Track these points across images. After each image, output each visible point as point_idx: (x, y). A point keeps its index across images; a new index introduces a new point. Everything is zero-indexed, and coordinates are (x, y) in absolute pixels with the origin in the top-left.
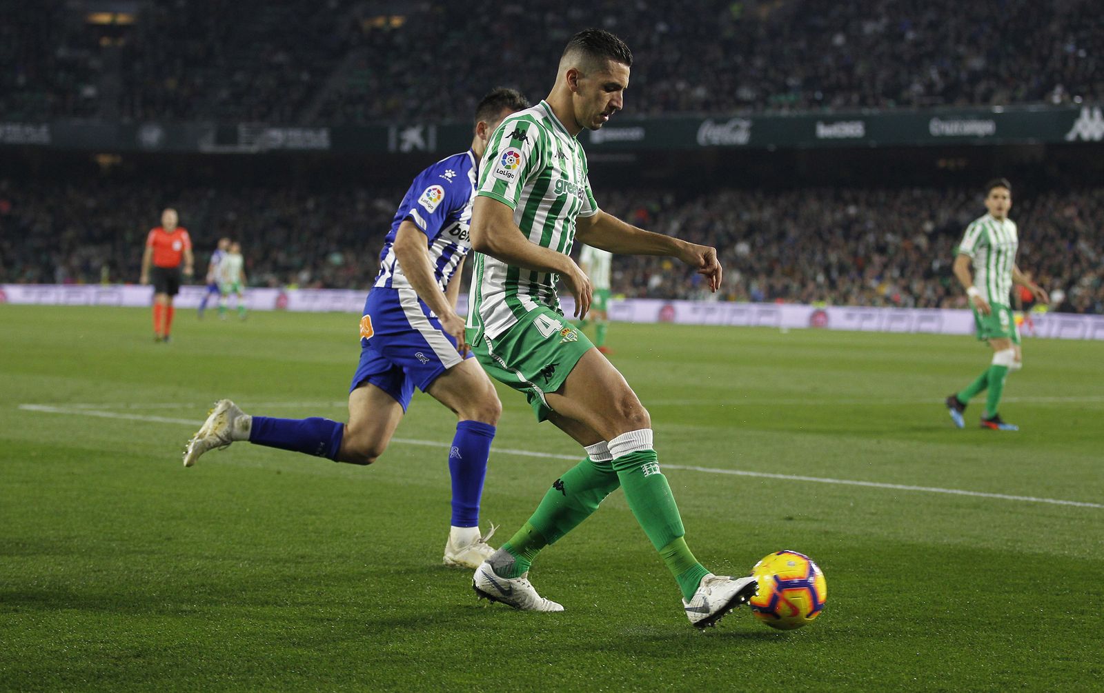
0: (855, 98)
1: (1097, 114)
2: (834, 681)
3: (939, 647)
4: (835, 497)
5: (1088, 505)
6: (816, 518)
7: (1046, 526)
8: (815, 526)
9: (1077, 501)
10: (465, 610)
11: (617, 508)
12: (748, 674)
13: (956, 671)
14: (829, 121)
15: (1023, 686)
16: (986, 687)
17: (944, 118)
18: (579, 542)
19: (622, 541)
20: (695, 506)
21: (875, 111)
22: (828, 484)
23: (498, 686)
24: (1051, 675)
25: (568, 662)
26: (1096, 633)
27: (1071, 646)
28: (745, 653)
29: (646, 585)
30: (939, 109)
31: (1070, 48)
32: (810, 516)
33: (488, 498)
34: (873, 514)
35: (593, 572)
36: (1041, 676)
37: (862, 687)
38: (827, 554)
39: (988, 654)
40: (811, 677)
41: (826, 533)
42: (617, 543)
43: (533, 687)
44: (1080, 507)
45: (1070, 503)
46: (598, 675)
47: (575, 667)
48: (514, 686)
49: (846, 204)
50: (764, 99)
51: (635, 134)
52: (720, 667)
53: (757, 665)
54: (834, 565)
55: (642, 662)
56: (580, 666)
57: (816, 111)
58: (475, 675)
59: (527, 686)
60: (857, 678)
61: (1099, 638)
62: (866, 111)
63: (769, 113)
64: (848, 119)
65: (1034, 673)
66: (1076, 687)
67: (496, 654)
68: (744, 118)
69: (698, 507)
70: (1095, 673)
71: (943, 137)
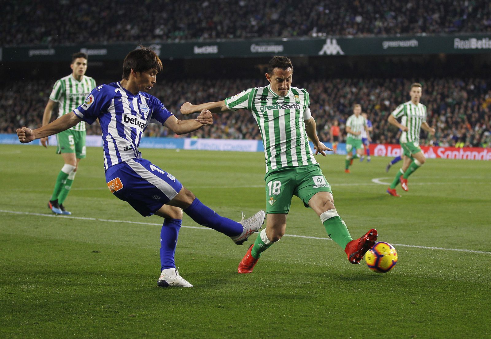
0: (214, 33)
1: (334, 41)
2: (190, 329)
3: (243, 311)
4: (196, 236)
5: (322, 238)
6: (186, 246)
7: (301, 249)
8: (185, 251)
9: (317, 237)
10: (9, 295)
11: (87, 242)
12: (148, 325)
13: (251, 323)
14: (200, 46)
15: (284, 330)
16: (265, 330)
17: (257, 44)
18: (68, 260)
19: (89, 259)
20: (126, 241)
21: (224, 40)
22: (193, 229)
23: (24, 333)
24: (298, 324)
25: (59, 320)
26: (322, 303)
27: (309, 310)
28: (147, 315)
29: (100, 281)
30: (256, 39)
31: (321, 9)
32: (184, 246)
33: (23, 238)
34: (215, 244)
35: (74, 275)
36: (293, 325)
37: (204, 331)
38: (191, 264)
39: (267, 314)
40: (179, 327)
41: (191, 254)
42: (86, 260)
43: (41, 333)
44: (318, 239)
45: (314, 238)
46: (73, 327)
47: (62, 323)
48: (31, 333)
49: (209, 87)
50: (167, 35)
51: (103, 52)
52: (134, 322)
53: (153, 321)
54: (194, 270)
55: (96, 320)
56: (65, 323)
57: (194, 40)
58: (12, 328)
59: (38, 333)
60: (202, 327)
61: (323, 305)
62: (218, 40)
63: (169, 41)
64: (210, 44)
65: (290, 323)
66: (310, 330)
67: (23, 317)
68: (158, 44)
69: (128, 241)
70: (320, 323)
71: (257, 53)
